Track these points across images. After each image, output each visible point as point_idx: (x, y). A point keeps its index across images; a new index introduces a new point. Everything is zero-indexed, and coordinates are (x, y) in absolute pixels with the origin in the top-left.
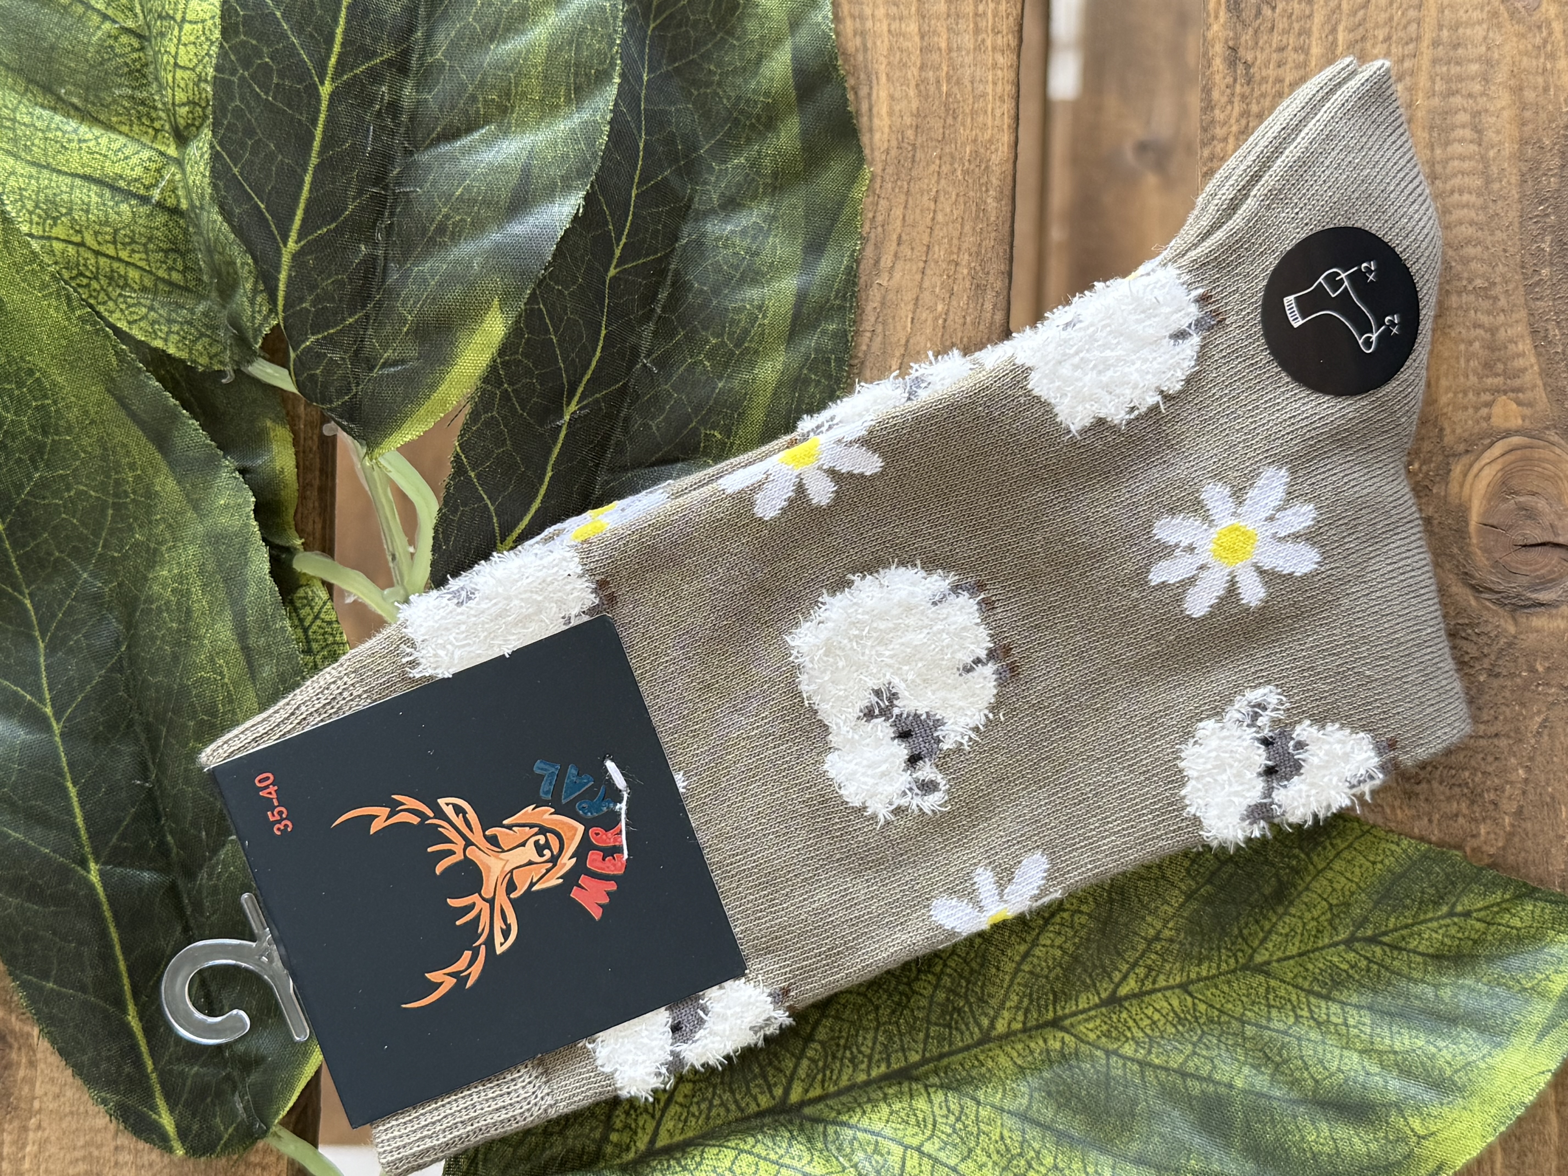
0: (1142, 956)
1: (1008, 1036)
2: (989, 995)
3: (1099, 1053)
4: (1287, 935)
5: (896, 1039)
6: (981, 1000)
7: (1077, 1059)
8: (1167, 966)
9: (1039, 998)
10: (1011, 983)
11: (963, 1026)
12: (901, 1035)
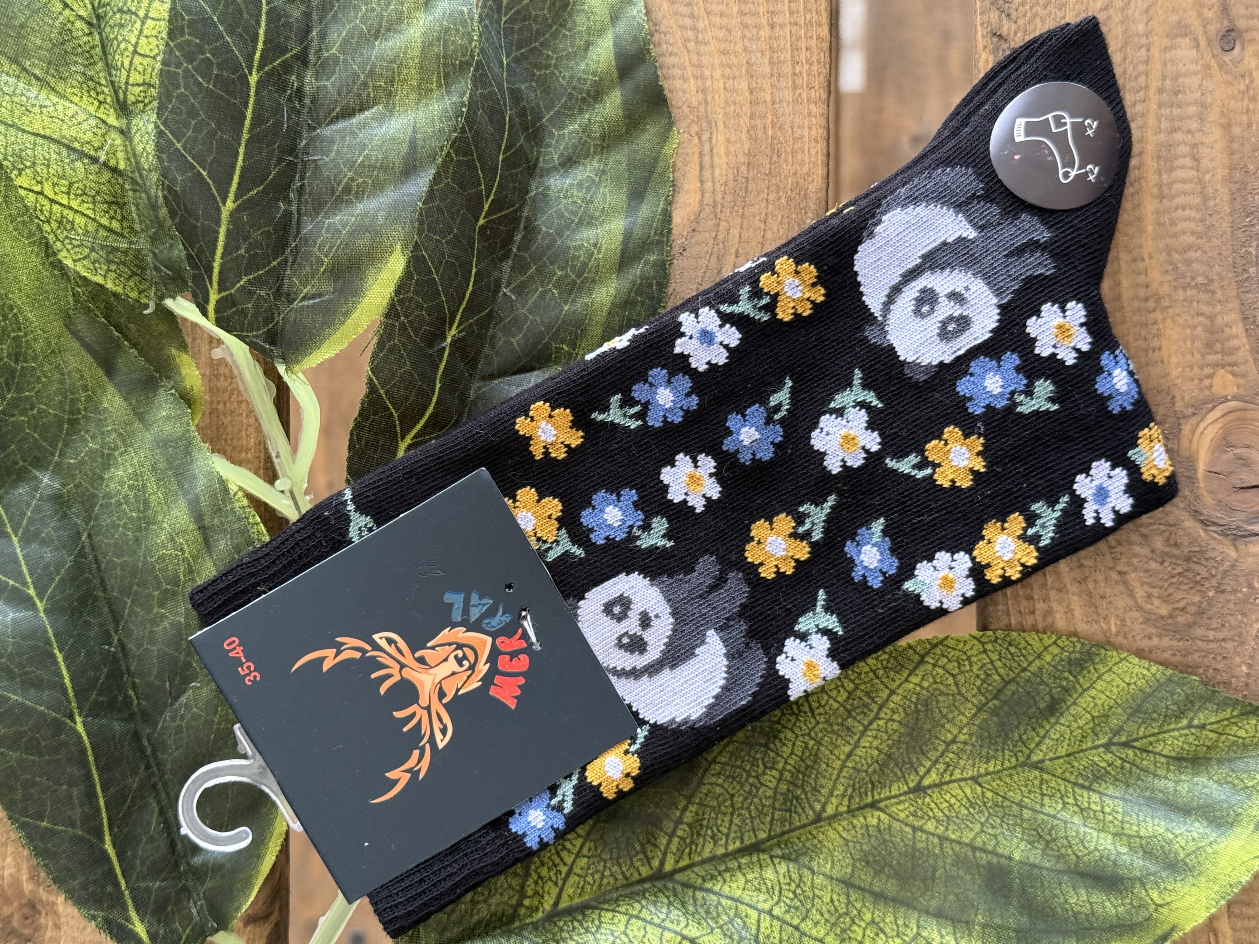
0: (942, 755)
1: (836, 816)
2: (821, 786)
3: (907, 829)
4: (1057, 740)
5: (748, 821)
6: (814, 789)
7: (891, 835)
8: (962, 763)
9: (860, 787)
10: (838, 776)
11: (800, 811)
12: (752, 818)
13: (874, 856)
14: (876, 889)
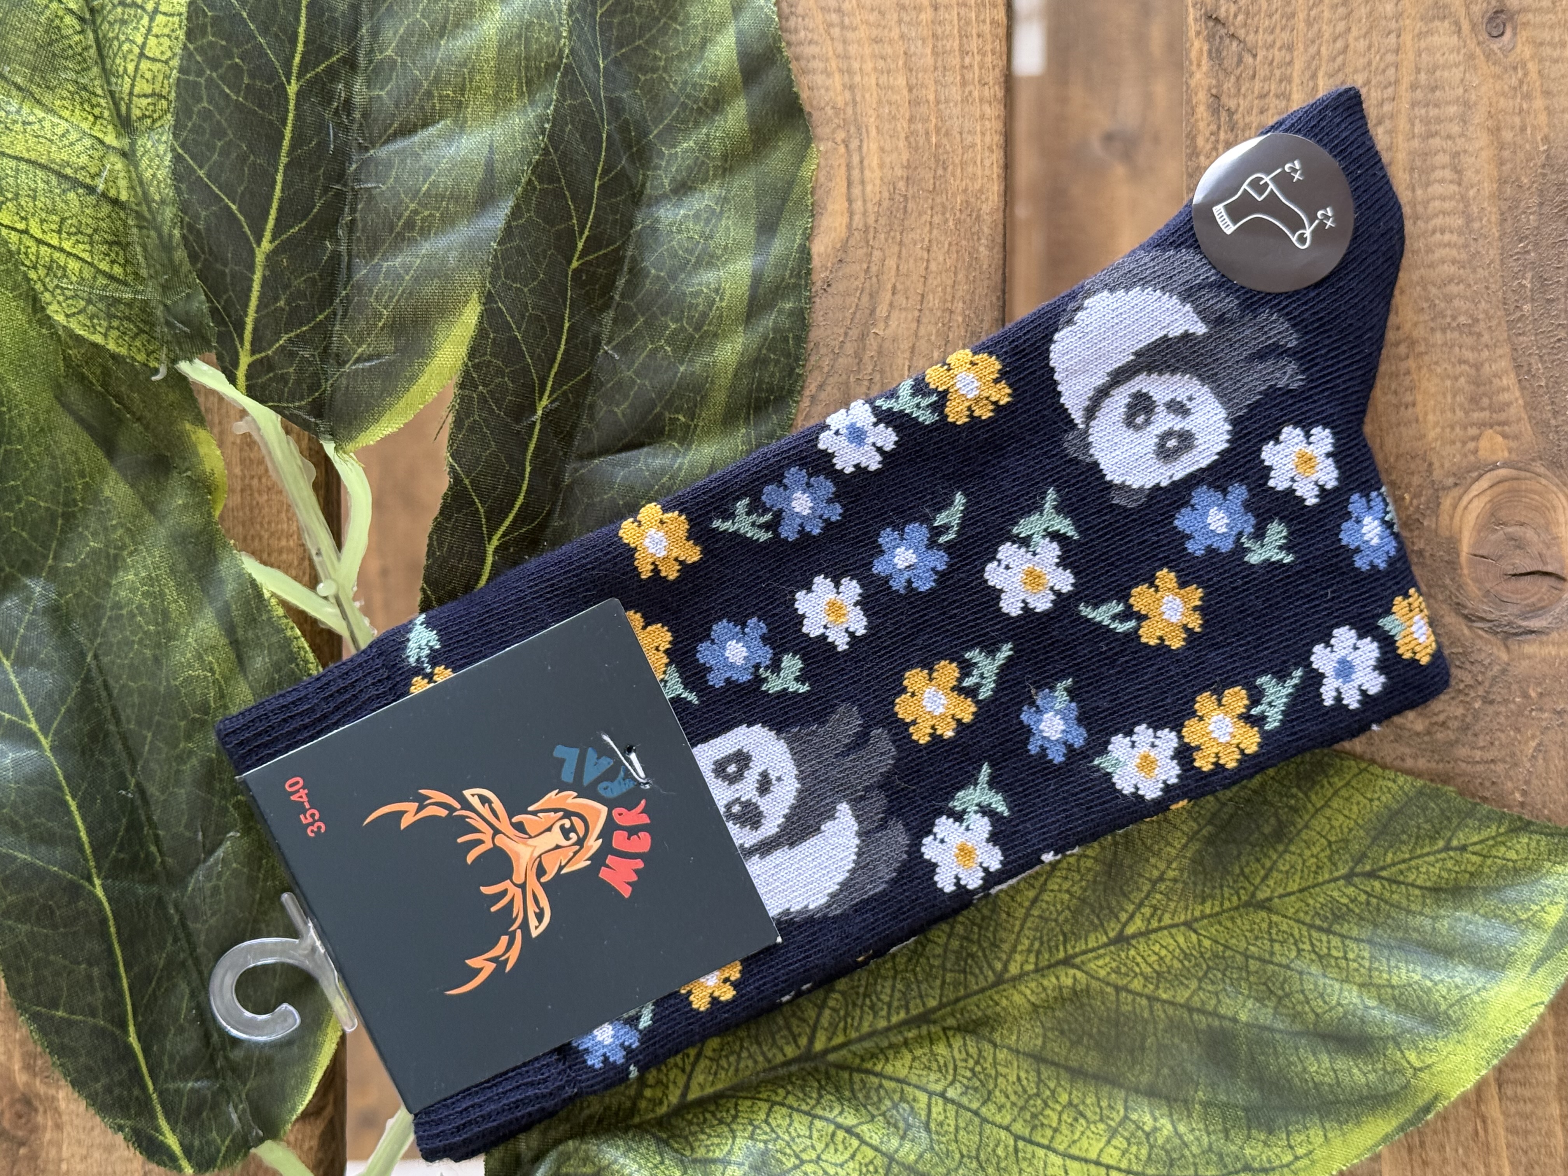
0: (1147, 897)
1: (1022, 976)
2: (1001, 941)
3: (1109, 989)
4: (1287, 872)
5: (914, 986)
6: (994, 945)
7: (1088, 996)
8: (1172, 905)
9: (1049, 940)
10: (1022, 927)
11: (977, 971)
12: (918, 982)
13: (1069, 1023)
14: (1074, 1064)
